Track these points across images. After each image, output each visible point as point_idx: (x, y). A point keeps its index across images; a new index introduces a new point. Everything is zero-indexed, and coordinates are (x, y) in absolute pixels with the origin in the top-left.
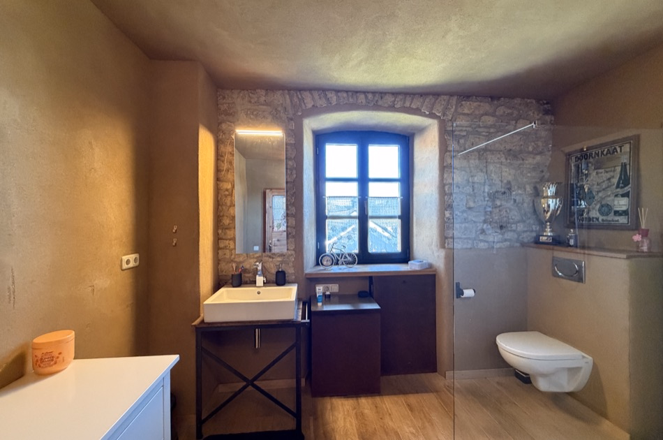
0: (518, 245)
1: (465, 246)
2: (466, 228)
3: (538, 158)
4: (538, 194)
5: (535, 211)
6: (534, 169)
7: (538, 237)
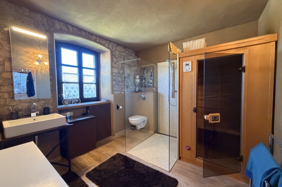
0: (131, 92)
1: (119, 93)
2: (119, 87)
3: (135, 68)
4: (135, 78)
5: (134, 83)
6: (134, 71)
7: (135, 90)
